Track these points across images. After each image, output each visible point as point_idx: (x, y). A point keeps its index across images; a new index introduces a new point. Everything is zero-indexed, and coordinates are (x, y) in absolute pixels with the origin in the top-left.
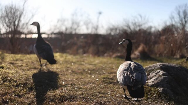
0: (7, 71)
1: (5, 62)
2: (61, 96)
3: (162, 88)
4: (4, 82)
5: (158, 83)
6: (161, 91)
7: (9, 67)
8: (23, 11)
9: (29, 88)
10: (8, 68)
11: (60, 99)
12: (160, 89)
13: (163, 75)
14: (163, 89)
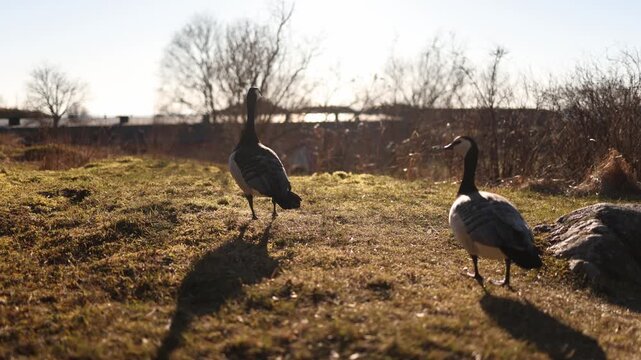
0: (235, 210)
1: (230, 192)
2: (337, 259)
3: (577, 261)
4: (229, 229)
5: (573, 249)
6: (572, 268)
7: (238, 202)
8: (278, 49)
9: (277, 243)
10: (237, 205)
11: (334, 264)
12: (573, 263)
13: (595, 231)
14: (579, 263)
